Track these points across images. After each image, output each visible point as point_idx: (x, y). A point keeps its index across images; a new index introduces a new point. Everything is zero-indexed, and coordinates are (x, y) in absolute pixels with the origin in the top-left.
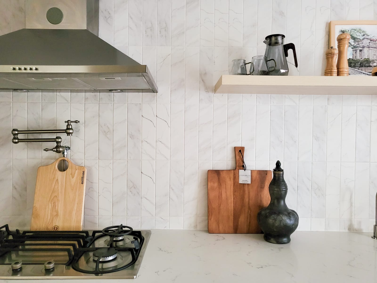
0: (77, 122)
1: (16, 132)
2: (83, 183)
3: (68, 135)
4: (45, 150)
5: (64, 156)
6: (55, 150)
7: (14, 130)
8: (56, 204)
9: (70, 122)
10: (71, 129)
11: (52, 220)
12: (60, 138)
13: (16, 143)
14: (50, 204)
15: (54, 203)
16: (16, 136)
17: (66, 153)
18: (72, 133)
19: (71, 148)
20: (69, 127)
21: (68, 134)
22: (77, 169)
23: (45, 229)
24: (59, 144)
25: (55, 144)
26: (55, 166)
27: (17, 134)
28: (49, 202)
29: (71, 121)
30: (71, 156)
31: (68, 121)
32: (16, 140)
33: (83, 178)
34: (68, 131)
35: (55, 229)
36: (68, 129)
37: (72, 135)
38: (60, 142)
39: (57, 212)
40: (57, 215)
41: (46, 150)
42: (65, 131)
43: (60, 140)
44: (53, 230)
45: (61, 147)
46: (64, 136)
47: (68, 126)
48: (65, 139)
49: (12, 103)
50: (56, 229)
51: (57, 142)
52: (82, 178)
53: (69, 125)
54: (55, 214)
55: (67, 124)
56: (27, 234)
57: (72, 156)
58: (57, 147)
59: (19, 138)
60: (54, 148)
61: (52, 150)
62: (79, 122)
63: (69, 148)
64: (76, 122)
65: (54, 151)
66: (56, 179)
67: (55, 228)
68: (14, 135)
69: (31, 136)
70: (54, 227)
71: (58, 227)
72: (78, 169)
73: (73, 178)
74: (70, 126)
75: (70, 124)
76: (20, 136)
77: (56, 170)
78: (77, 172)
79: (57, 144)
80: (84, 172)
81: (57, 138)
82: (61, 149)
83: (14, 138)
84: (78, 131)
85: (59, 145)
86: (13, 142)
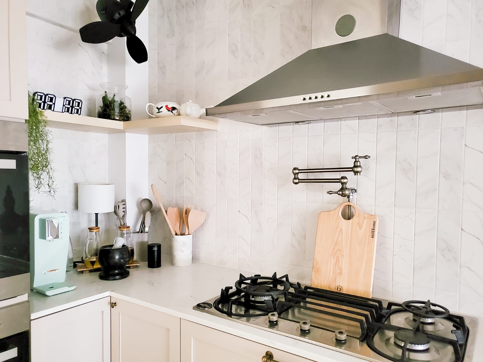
0: (368, 157)
1: (297, 171)
2: (373, 237)
3: (355, 175)
4: (328, 193)
5: (349, 201)
6: (341, 193)
7: (295, 169)
8: (340, 259)
9: (358, 157)
10: (360, 166)
11: (335, 279)
12: (345, 178)
13: (296, 183)
14: (333, 260)
15: (338, 257)
16: (297, 176)
17: (351, 197)
18: (360, 172)
19: (358, 191)
20: (357, 163)
21: (356, 173)
22: (365, 218)
23: (327, 287)
24: (344, 185)
25: (339, 186)
26: (339, 212)
27: (298, 173)
28: (331, 255)
29: (359, 157)
30: (357, 201)
31: (355, 156)
32: (297, 181)
33: (374, 230)
34: (355, 169)
35: (339, 289)
36: (355, 166)
37: (360, 174)
38: (346, 183)
39: (341, 270)
40: (341, 273)
41: (330, 192)
42: (351, 169)
43: (345, 181)
44: (335, 291)
45: (346, 188)
46: (350, 175)
47: (356, 163)
48: (351, 179)
49: (292, 138)
50: (340, 291)
51: (342, 183)
52: (372, 230)
53: (357, 161)
54: (338, 271)
55: (354, 160)
56: (308, 290)
57: (359, 201)
58: (342, 189)
59: (300, 178)
60: (338, 191)
61: (337, 193)
62: (369, 157)
63: (356, 191)
64: (366, 157)
65: (339, 194)
66: (340, 229)
67: (339, 288)
68: (295, 174)
69: (311, 176)
70: (337, 287)
71: (342, 288)
72: (368, 218)
73: (360, 229)
74: (358, 163)
75: (358, 160)
76: (301, 176)
77: (340, 217)
78: (365, 221)
79: (342, 185)
80: (374, 222)
81: (343, 178)
82: (347, 192)
83: (295, 178)
84: (368, 169)
85: (344, 187)
86: (293, 182)
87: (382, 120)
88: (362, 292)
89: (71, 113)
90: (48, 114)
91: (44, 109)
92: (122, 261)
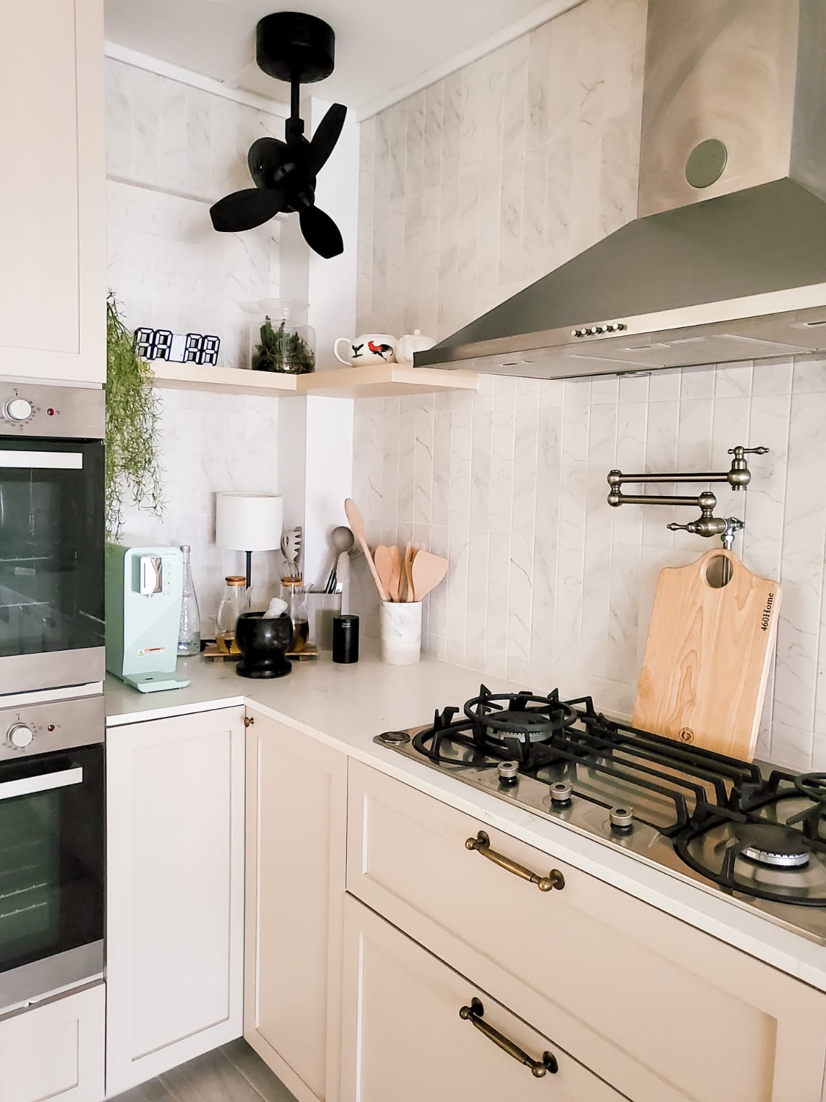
0: (762, 451)
1: (617, 479)
2: (765, 628)
3: (734, 489)
4: (669, 527)
5: (725, 547)
6: (693, 528)
7: (613, 473)
8: (693, 673)
9: (741, 451)
10: (745, 471)
11: (681, 712)
12: (712, 496)
13: (615, 505)
14: (679, 672)
15: (689, 669)
16: (617, 489)
17: (729, 538)
18: (745, 484)
19: (747, 525)
20: (739, 464)
21: (736, 485)
22: (753, 584)
23: (663, 730)
24: (707, 511)
25: (695, 513)
26: (699, 572)
27: (619, 483)
28: (677, 662)
29: (744, 450)
30: (745, 548)
31: (736, 448)
32: (618, 499)
33: (768, 614)
34: (733, 477)
35: (686, 736)
36: (734, 471)
37: (746, 487)
38: (711, 507)
39: (693, 694)
40: (692, 702)
41: (673, 527)
42: (725, 477)
43: (710, 502)
44: (679, 740)
45: (712, 519)
46: (722, 491)
47: (736, 463)
48: (725, 501)
49: (618, 406)
50: (688, 739)
51: (703, 507)
52: (765, 613)
53: (739, 460)
54: (687, 697)
55: (733, 456)
56: (620, 732)
57: (747, 547)
58: (703, 520)
60: (691, 524)
61: (686, 528)
62: (766, 450)
63: (741, 525)
64: (759, 451)
65: (689, 531)
66: (698, 607)
67: (685, 734)
68: (613, 484)
69: (653, 490)
70: (682, 732)
71: (691, 735)
72: (757, 587)
73: (740, 609)
74: (741, 463)
75: (741, 457)
76: (626, 489)
77: (701, 581)
78: (752, 592)
79: (704, 512)
80: (771, 596)
81: (704, 496)
82: (711, 527)
83: (613, 494)
84: (769, 477)
85: (706, 515)
86: (609, 502)
87: (804, 367)
88: (732, 747)
89: (200, 363)
90: (158, 367)
91: (151, 358)
92: (275, 642)
